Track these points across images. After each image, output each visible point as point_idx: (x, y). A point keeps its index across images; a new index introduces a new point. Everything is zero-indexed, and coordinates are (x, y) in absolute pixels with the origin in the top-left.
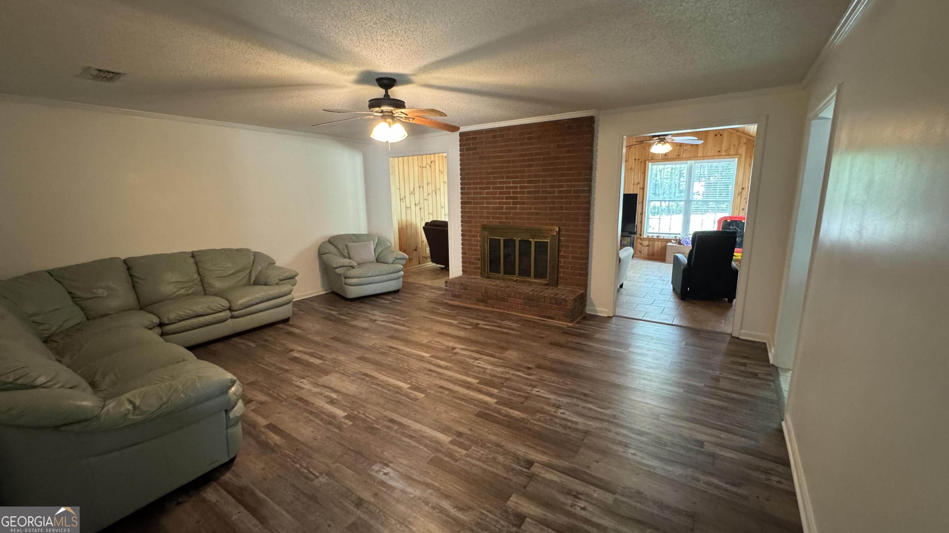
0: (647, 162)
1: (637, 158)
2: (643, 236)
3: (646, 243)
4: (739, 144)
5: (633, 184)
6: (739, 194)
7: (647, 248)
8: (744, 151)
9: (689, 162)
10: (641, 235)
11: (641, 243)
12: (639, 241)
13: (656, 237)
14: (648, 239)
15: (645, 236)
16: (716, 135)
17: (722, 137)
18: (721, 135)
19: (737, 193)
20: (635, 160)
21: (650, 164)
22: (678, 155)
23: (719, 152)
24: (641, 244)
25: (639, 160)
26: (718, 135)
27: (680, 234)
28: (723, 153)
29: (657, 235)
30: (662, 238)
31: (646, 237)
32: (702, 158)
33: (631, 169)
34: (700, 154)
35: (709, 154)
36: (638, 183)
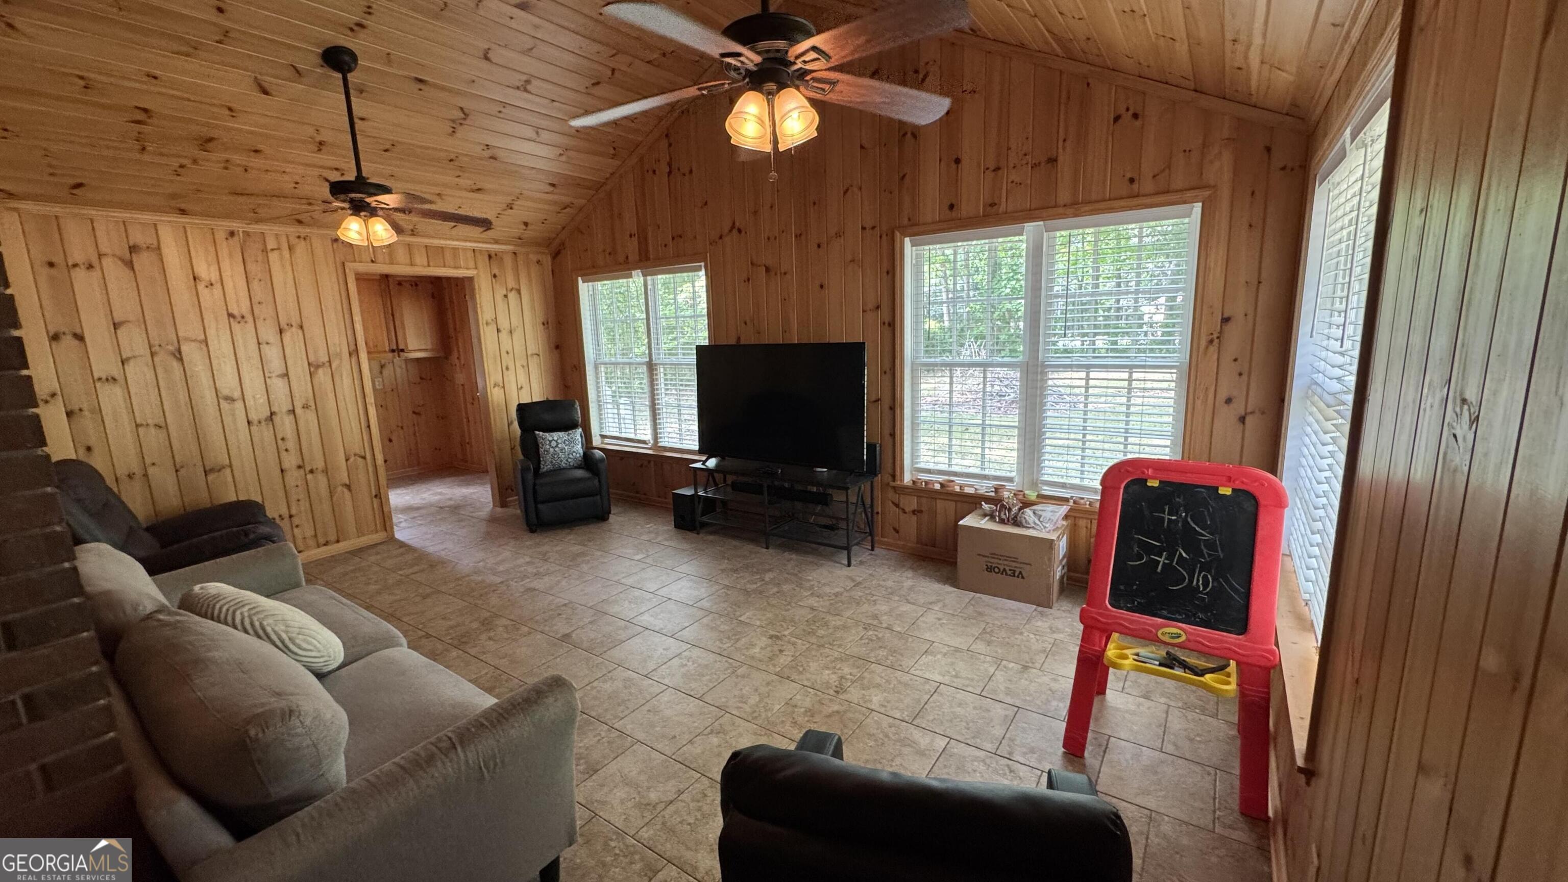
0: (898, 234)
1: (868, 225)
2: (902, 480)
3: (911, 503)
4: (1205, 145)
5: (864, 311)
6: (1211, 341)
7: (914, 518)
8: (1227, 176)
9: (1029, 226)
10: (894, 477)
11: (897, 502)
12: (891, 494)
13: (937, 486)
14: (921, 491)
15: (907, 479)
16: (1117, 119)
17: (1138, 123)
18: (1136, 116)
19: (1203, 343)
20: (863, 228)
21: (907, 240)
22: (993, 205)
23: (1132, 180)
24: (897, 505)
25: (873, 228)
26: (1127, 117)
27: (1010, 480)
28: (1148, 186)
29: (941, 478)
30: (957, 489)
31: (910, 484)
32: (1070, 211)
33: (853, 261)
34: (1064, 196)
35: (1094, 197)
36: (878, 307)
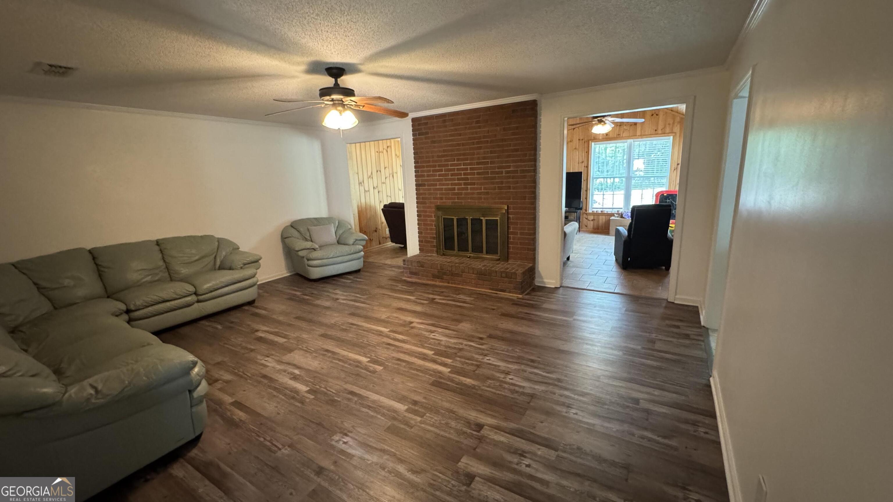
0: (590, 142)
1: (581, 138)
2: (589, 211)
3: (591, 218)
4: (673, 123)
5: (578, 163)
6: (675, 170)
7: (592, 222)
8: (679, 130)
9: (629, 141)
10: (586, 210)
11: (587, 217)
12: (585, 215)
13: (600, 212)
14: (593, 214)
16: (652, 115)
17: (658, 117)
18: (657, 115)
19: (673, 169)
20: (579, 140)
21: (593, 143)
22: (619, 135)
23: (656, 130)
24: (587, 219)
25: (582, 140)
26: (655, 115)
27: (622, 208)
28: (660, 131)
29: (601, 210)
30: (606, 212)
31: (592, 212)
32: (640, 137)
33: (575, 149)
34: (638, 133)
35: (646, 133)
36: (583, 162)
